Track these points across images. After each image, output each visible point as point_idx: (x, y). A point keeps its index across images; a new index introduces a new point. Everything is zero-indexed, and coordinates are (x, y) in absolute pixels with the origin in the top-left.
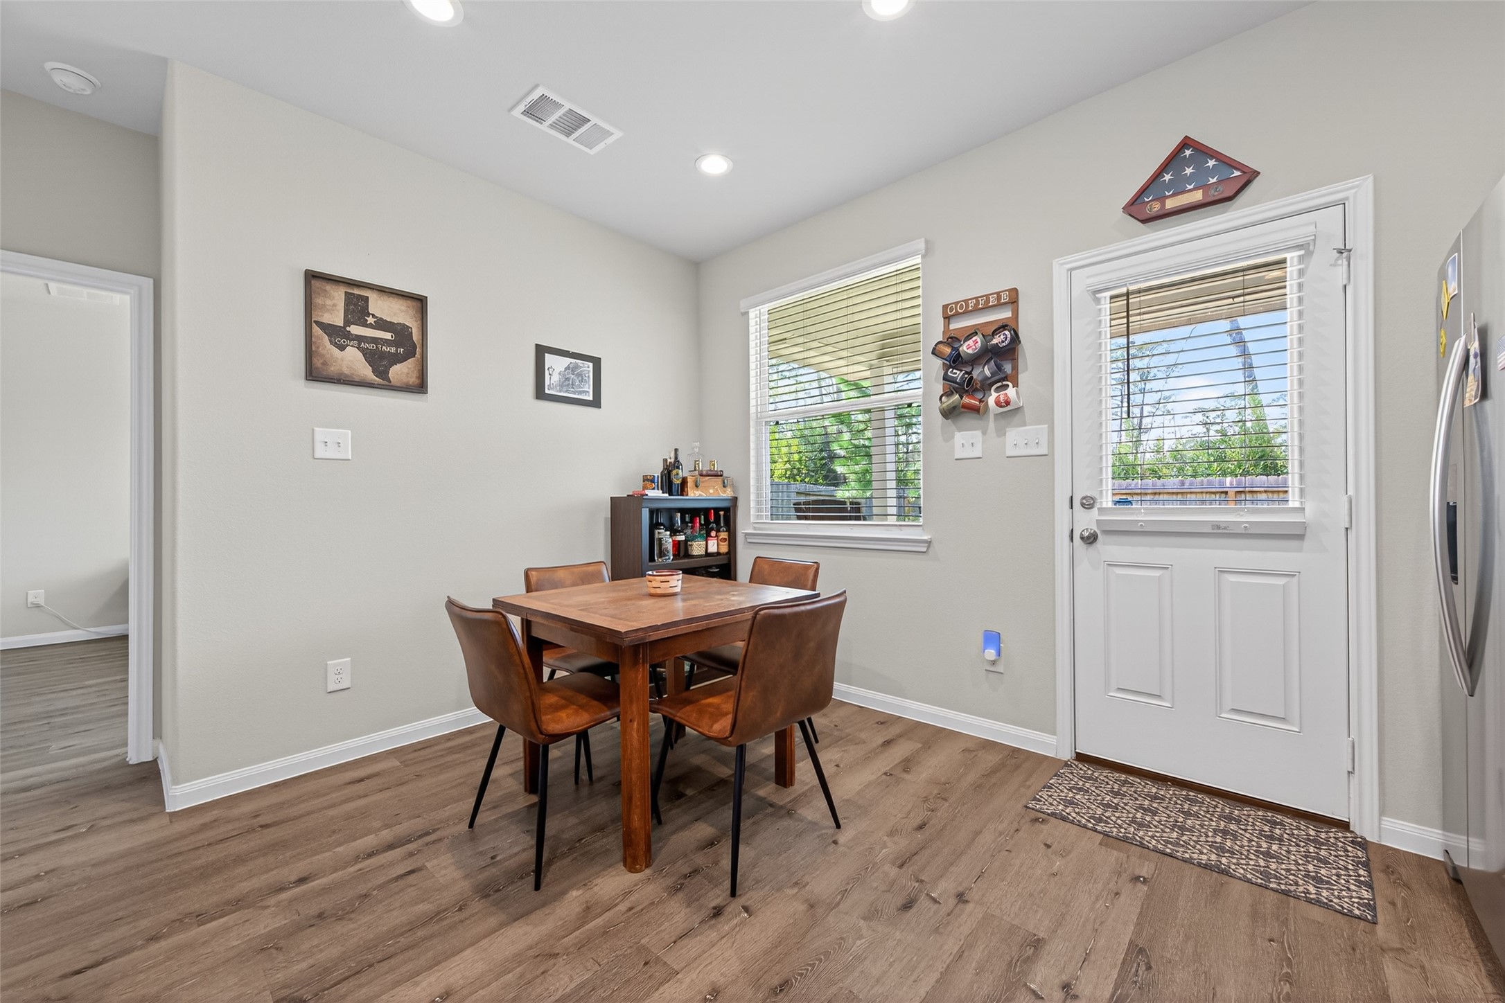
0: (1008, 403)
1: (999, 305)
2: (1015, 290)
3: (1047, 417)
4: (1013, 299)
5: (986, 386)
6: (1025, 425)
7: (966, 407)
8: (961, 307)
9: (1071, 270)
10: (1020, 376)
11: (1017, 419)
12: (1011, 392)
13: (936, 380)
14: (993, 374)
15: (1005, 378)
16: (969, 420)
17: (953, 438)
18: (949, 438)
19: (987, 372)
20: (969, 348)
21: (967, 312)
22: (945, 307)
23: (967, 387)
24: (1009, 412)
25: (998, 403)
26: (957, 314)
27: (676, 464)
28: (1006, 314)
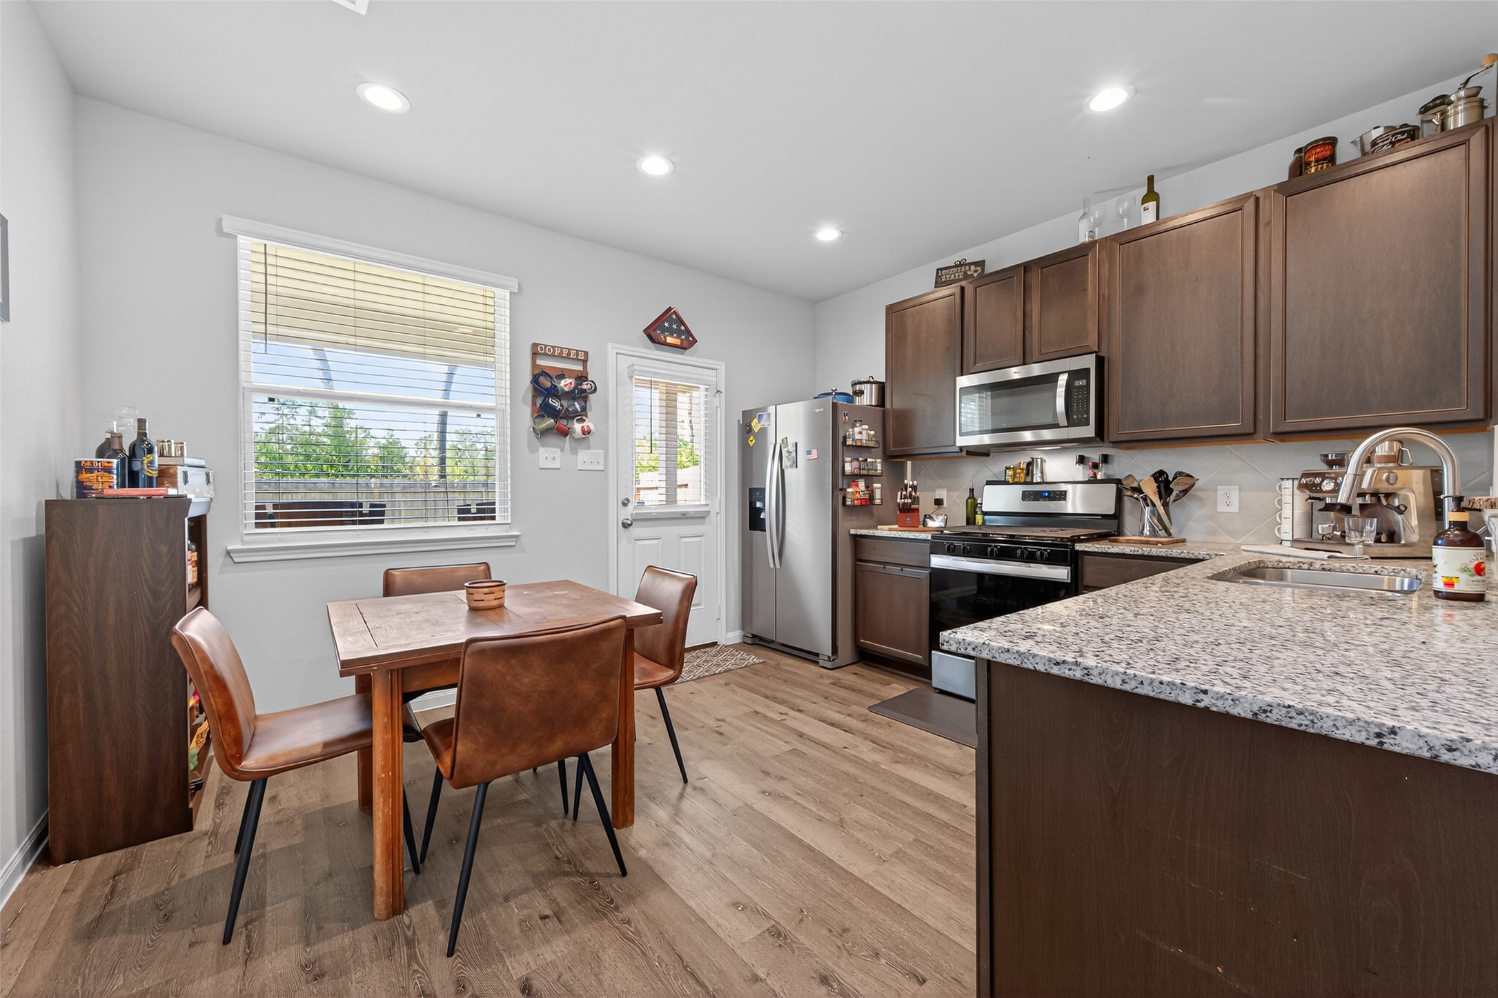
0: (586, 432)
1: (577, 359)
2: (586, 353)
3: (604, 446)
4: (585, 358)
5: (571, 417)
6: (589, 449)
7: (558, 429)
8: (549, 350)
9: (617, 354)
10: (589, 414)
11: (587, 444)
13: (527, 404)
16: (553, 440)
17: (538, 450)
18: (533, 450)
19: (575, 407)
20: (566, 386)
21: (553, 356)
22: (531, 344)
23: (557, 415)
25: (583, 431)
26: (545, 354)
28: (579, 368)
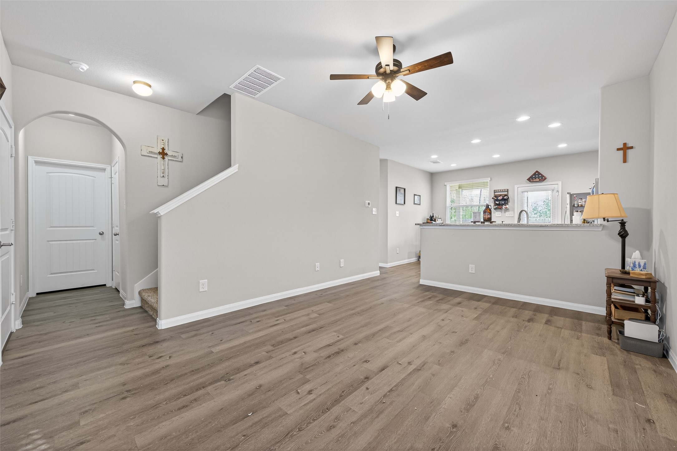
0: (507, 208)
1: (505, 191)
2: (508, 189)
3: (514, 210)
4: (508, 191)
5: (503, 205)
7: (499, 208)
9: (518, 187)
10: (509, 203)
11: (508, 210)
12: (507, 206)
13: (492, 203)
14: (504, 203)
15: (506, 204)
16: (499, 210)
17: (495, 213)
19: (503, 202)
20: (500, 198)
21: (499, 192)
22: (494, 190)
23: (499, 205)
24: (507, 209)
25: (505, 208)
26: (497, 192)
27: (433, 216)
28: (507, 193)
